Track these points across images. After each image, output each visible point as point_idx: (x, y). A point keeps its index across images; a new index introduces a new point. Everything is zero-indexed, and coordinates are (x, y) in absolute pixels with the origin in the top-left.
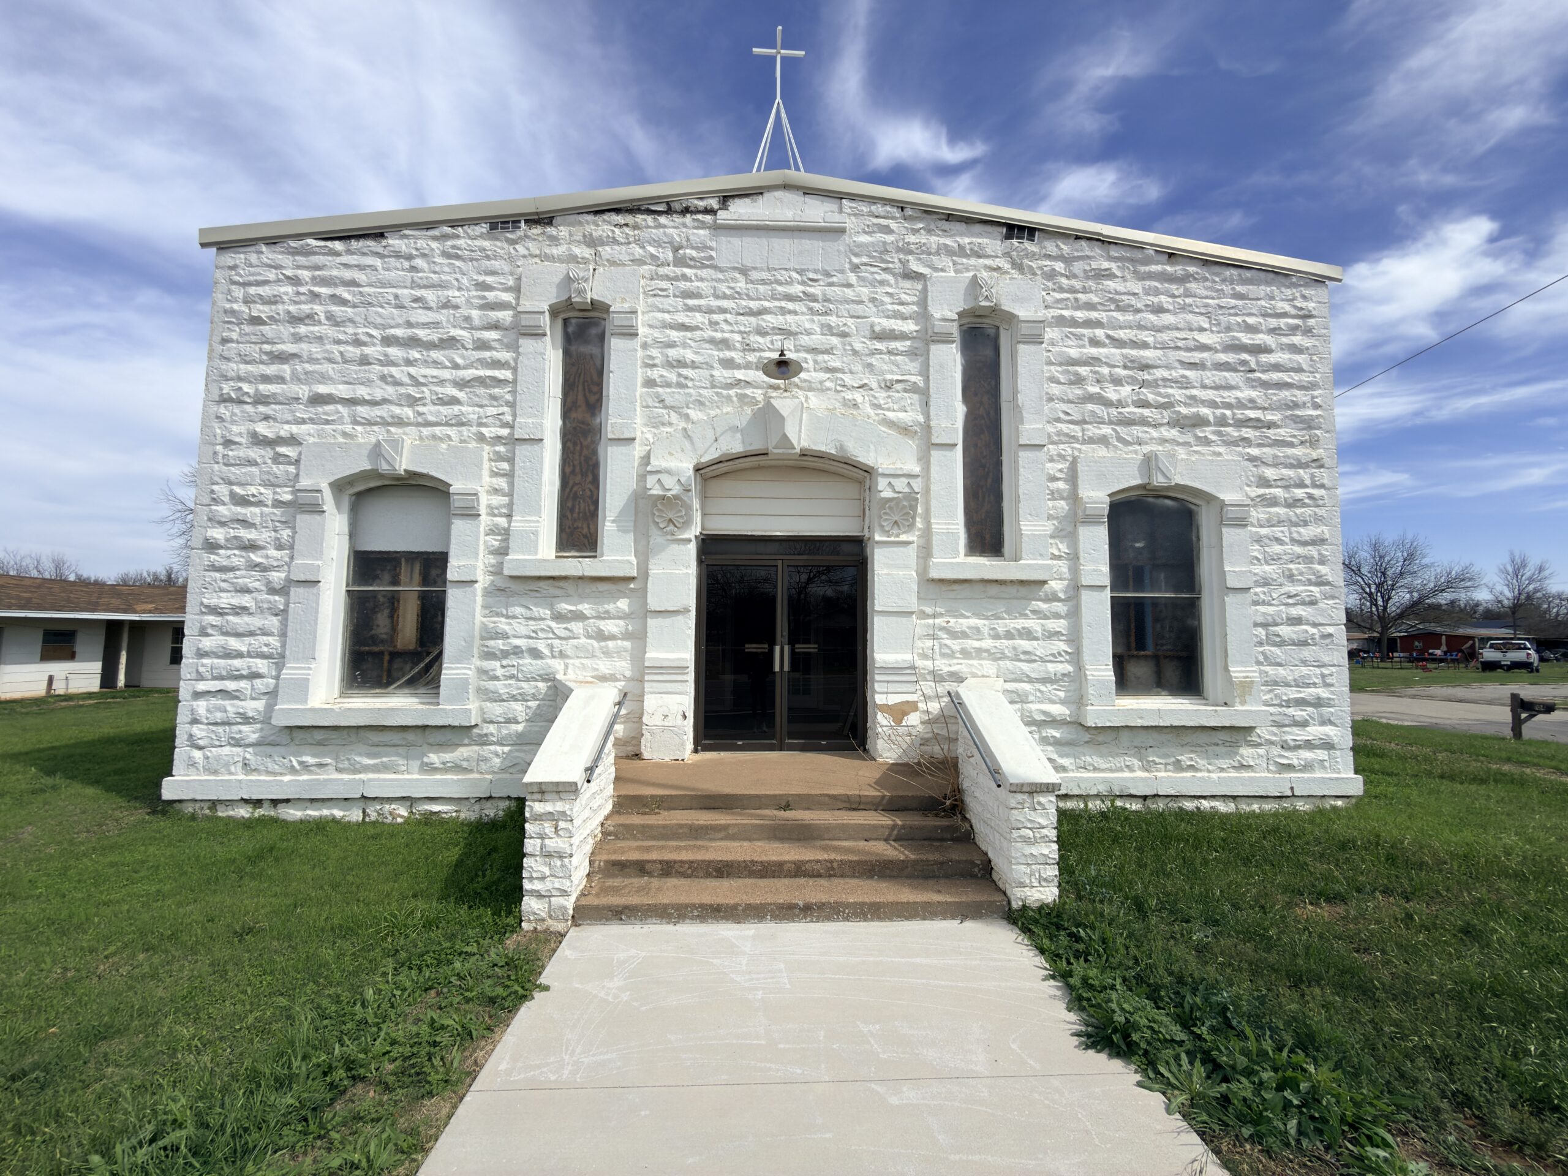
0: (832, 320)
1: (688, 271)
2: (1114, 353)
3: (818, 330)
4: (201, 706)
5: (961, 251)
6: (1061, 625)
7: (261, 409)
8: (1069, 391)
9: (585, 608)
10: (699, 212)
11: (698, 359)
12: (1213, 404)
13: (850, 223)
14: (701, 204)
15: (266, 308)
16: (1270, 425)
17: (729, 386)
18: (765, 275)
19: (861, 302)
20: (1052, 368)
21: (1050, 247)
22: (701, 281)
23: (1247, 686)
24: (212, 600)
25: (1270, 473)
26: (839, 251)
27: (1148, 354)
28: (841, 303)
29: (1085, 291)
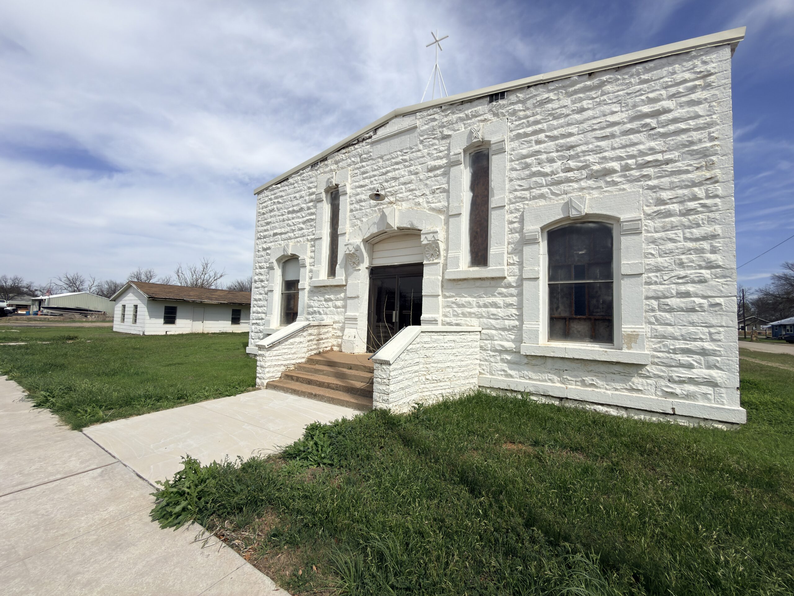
0: (412, 168)
1: (364, 164)
2: (551, 144)
3: (407, 174)
4: (253, 327)
6: (513, 300)
7: (264, 240)
8: (522, 173)
9: (332, 297)
12: (620, 158)
13: (418, 123)
14: (368, 135)
15: (265, 209)
18: (389, 157)
19: (424, 157)
20: (513, 163)
21: (513, 98)
22: (368, 166)
23: (633, 338)
24: (255, 297)
25: (665, 195)
26: (415, 137)
27: (573, 139)
28: (416, 159)
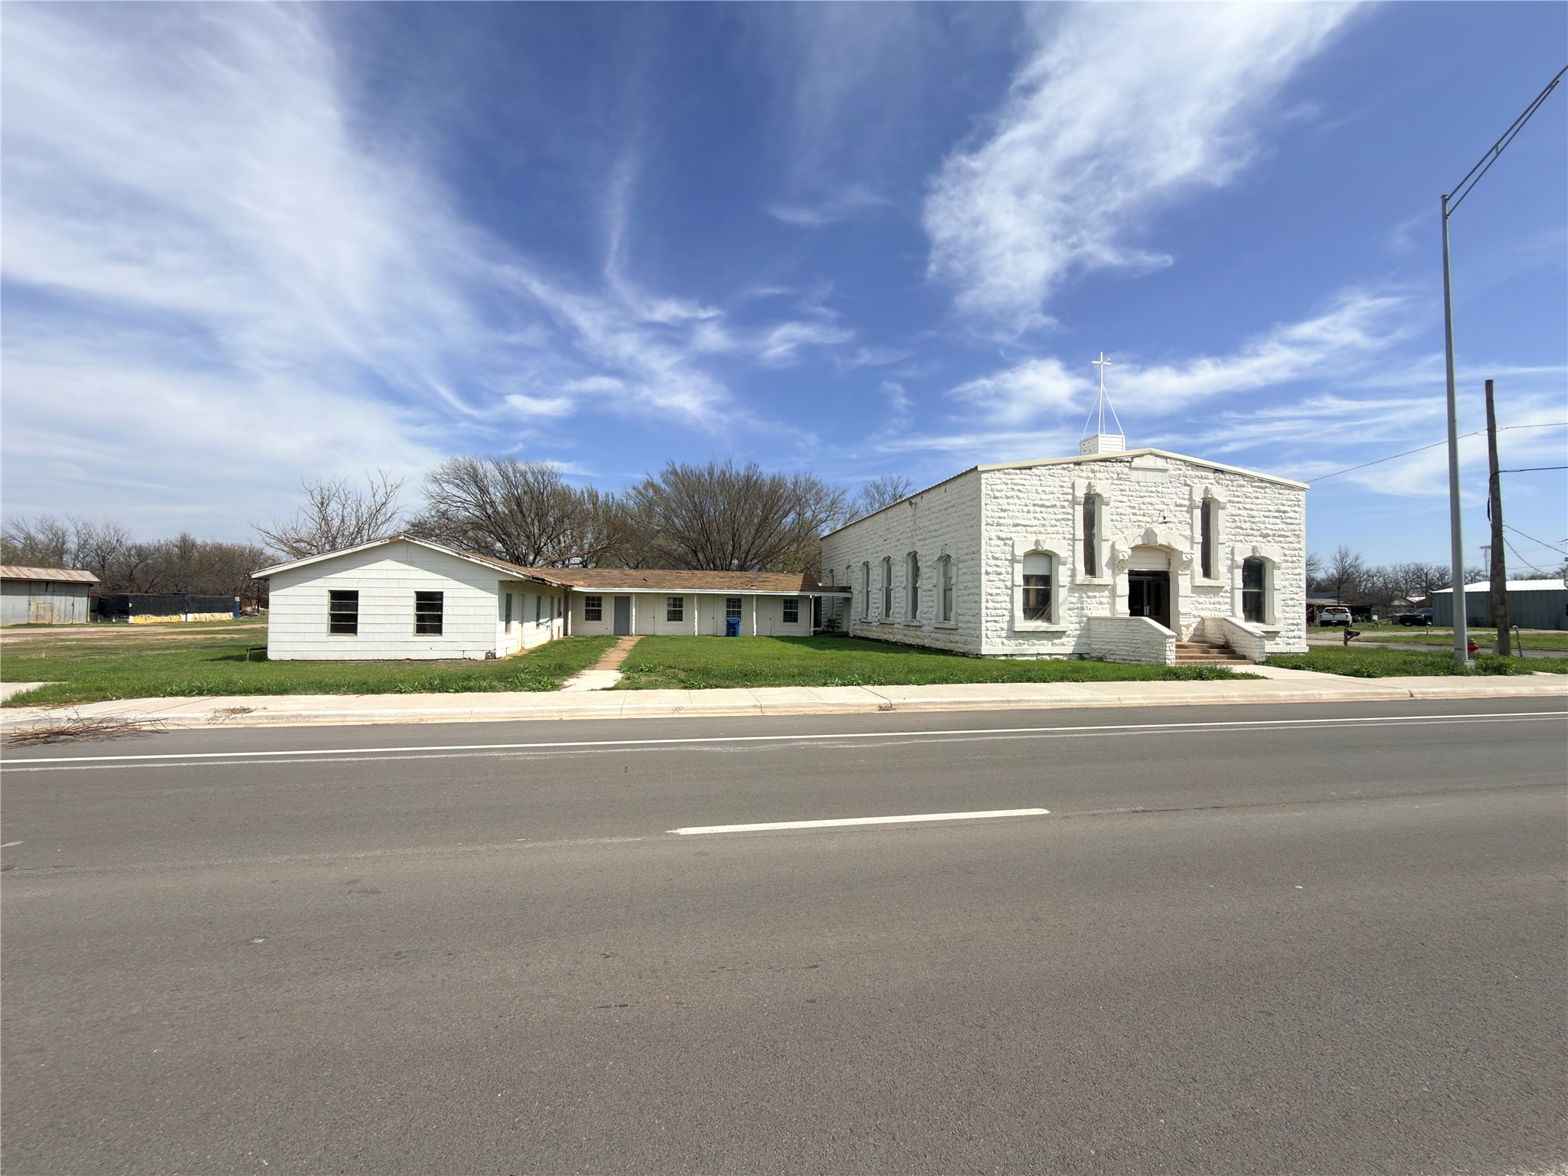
0: (1164, 499)
1: (1122, 482)
2: (1244, 512)
4: (988, 624)
5: (1202, 477)
6: (1229, 600)
7: (999, 527)
8: (1232, 525)
9: (1096, 594)
10: (1125, 462)
11: (1126, 513)
12: (1272, 530)
13: (1170, 467)
14: (1126, 460)
15: (999, 493)
16: (1288, 537)
17: (1135, 522)
18: (1145, 484)
19: (1172, 494)
20: (1226, 517)
21: (1227, 476)
22: (1126, 485)
23: (1276, 619)
24: (989, 591)
25: (1287, 552)
26: (1166, 476)
27: (1254, 513)
28: (1167, 494)
29: (1237, 491)
